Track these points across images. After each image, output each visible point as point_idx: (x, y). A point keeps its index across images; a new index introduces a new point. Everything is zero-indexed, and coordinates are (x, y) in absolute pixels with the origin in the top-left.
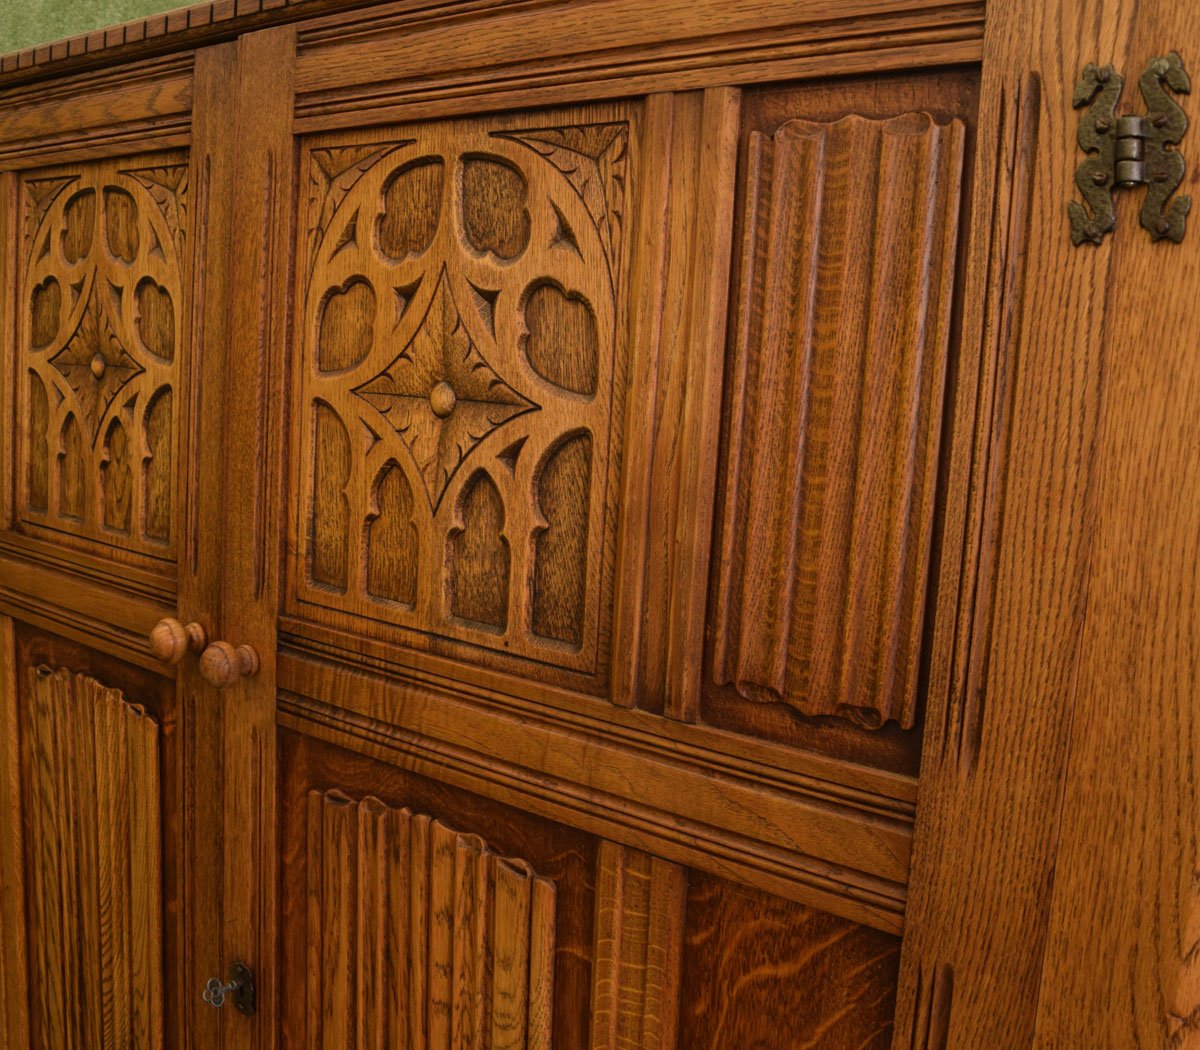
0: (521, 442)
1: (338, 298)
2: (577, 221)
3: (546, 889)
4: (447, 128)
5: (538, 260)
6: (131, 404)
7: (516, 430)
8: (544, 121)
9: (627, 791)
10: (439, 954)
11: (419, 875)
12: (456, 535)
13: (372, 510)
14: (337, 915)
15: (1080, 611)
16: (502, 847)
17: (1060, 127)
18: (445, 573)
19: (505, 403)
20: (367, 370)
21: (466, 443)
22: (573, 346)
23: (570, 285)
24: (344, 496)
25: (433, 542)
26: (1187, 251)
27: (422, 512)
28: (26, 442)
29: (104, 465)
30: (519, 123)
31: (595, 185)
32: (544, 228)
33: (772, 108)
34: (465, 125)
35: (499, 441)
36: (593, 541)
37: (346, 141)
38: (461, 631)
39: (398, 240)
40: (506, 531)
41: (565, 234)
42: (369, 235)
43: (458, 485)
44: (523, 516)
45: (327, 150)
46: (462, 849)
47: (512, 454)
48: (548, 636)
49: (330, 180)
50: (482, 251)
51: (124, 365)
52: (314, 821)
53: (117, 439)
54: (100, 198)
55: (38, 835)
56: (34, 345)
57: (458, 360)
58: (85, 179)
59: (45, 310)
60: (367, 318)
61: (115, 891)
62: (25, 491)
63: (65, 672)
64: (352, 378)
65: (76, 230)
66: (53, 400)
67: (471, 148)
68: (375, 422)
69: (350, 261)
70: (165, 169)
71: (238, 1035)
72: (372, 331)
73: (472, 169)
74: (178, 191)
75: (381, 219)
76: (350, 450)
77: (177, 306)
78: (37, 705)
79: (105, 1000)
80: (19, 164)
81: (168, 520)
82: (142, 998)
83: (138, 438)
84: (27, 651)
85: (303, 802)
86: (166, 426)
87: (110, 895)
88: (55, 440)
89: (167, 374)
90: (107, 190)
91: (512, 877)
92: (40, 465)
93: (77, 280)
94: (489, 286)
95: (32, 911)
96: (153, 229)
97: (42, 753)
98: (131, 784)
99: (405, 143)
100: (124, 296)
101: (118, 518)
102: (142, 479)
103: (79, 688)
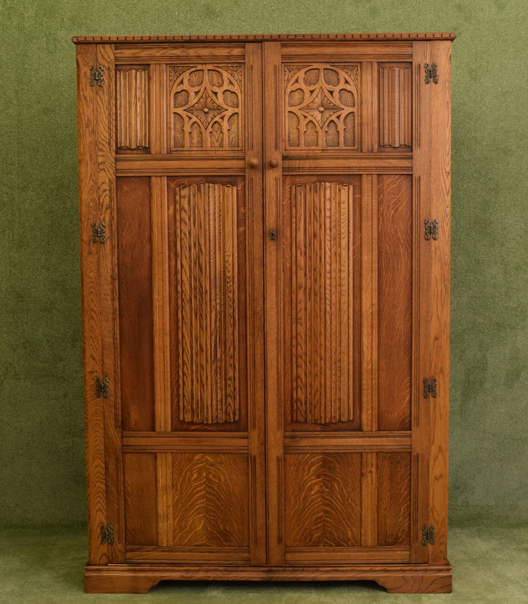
0: (340, 115)
1: (293, 93)
2: (349, 79)
3: (351, 187)
4: (320, 64)
5: (342, 85)
6: (222, 118)
7: (339, 113)
8: (341, 64)
9: (367, 166)
10: (328, 206)
11: (322, 194)
12: (326, 132)
13: (305, 130)
14: (301, 209)
16: (342, 183)
17: (423, 70)
18: (325, 139)
19: (335, 108)
20: (303, 105)
21: (328, 116)
22: (350, 100)
23: (348, 90)
24: (298, 129)
25: (321, 133)
26: (438, 85)
27: (318, 129)
29: (211, 132)
30: (336, 64)
31: (352, 75)
32: (342, 81)
33: (382, 65)
34: (324, 64)
35: (336, 115)
36: (356, 129)
37: (294, 64)
38: (329, 148)
39: (308, 83)
40: (338, 130)
41: (347, 82)
42: (301, 81)
43: (327, 123)
44: (341, 127)
45: (290, 66)
46: (333, 186)
47: (338, 117)
48: (348, 146)
49: (290, 71)
50: (329, 85)
51: (219, 109)
52: (294, 192)
53: (216, 126)
54: (206, 72)
55: (178, 231)
56: (175, 107)
57: (325, 102)
58: (199, 67)
59: (181, 98)
60: (302, 96)
61: (217, 234)
62: (173, 143)
63: (195, 185)
64: (299, 107)
65: (195, 79)
66: (186, 119)
67: (325, 67)
68: (305, 114)
69: (297, 86)
70: (233, 67)
71: (271, 246)
72: (303, 98)
73: (326, 71)
74: (238, 72)
75: (304, 78)
76: (299, 120)
77: (239, 95)
78: (180, 197)
79: (212, 264)
80: (167, 62)
81: (238, 142)
82: (230, 256)
83: (225, 125)
84: (174, 184)
85: (289, 190)
86: (236, 121)
87: (215, 236)
88: (187, 128)
89: (236, 110)
90: (209, 70)
91: (344, 187)
92: (179, 136)
93: (197, 91)
94: (332, 90)
95: (172, 255)
96: (229, 79)
97: (182, 209)
98: (226, 204)
99: (310, 66)
100: (218, 94)
101: (217, 144)
102: (227, 134)
103: (202, 187)
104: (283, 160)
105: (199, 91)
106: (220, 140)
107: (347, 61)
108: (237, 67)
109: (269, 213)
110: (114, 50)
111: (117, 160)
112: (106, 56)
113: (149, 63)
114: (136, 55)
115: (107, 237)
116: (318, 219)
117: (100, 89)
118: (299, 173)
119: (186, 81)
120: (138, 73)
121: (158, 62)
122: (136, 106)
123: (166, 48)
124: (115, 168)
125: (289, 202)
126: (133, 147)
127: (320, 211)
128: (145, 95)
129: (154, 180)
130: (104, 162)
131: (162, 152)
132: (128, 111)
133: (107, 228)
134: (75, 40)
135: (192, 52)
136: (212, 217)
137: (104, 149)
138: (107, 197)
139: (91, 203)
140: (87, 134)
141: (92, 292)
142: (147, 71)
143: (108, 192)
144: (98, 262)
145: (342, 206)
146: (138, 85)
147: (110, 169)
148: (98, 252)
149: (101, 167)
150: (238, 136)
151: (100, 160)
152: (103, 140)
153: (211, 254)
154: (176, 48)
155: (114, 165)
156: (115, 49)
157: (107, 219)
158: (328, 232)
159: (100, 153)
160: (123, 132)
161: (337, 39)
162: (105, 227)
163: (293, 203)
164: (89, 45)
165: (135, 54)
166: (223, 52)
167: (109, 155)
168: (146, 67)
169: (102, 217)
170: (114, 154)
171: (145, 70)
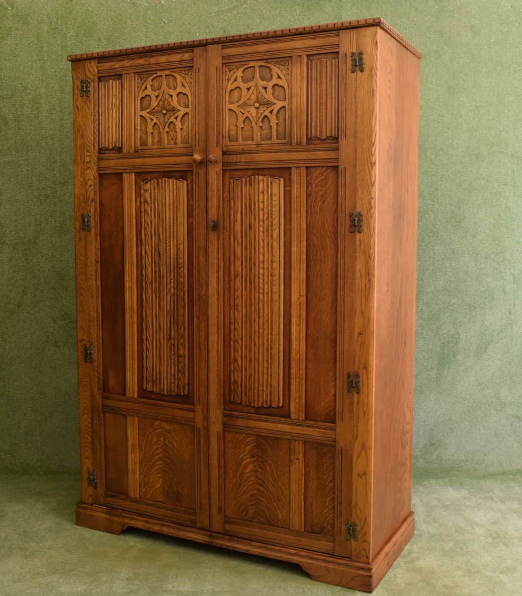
0: (273, 110)
1: (233, 91)
2: (281, 75)
3: (282, 180)
4: (256, 62)
5: (275, 81)
6: (176, 118)
7: (272, 108)
8: (274, 60)
9: (295, 158)
10: (261, 199)
11: (257, 187)
12: (261, 127)
13: (243, 126)
14: (238, 202)
15: (356, 117)
16: (272, 176)
17: (349, 59)
18: (259, 134)
19: (269, 104)
20: (240, 103)
21: (262, 112)
22: (281, 94)
23: (280, 85)
24: (236, 125)
25: (256, 129)
26: (364, 73)
27: (254, 125)
28: (139, 132)
29: (167, 132)
30: (270, 61)
31: (284, 69)
32: (275, 76)
33: (311, 58)
34: (259, 61)
35: (269, 110)
36: (287, 122)
37: (234, 64)
38: (263, 142)
39: (245, 80)
40: (271, 124)
41: (279, 77)
42: (239, 80)
43: (261, 119)
44: (274, 120)
45: (230, 66)
46: (265, 179)
47: (271, 112)
48: (280, 139)
49: (230, 71)
50: (264, 81)
51: (174, 110)
52: (232, 185)
53: (172, 126)
54: (164, 77)
55: (143, 221)
56: (141, 110)
57: (260, 99)
58: (159, 74)
59: (145, 102)
60: (240, 94)
61: (172, 224)
62: (139, 143)
63: (154, 180)
64: (237, 104)
65: (156, 84)
66: (149, 121)
67: (260, 65)
68: (243, 111)
69: (236, 84)
70: (185, 71)
71: (213, 237)
72: (241, 96)
73: (261, 68)
74: (189, 75)
75: (242, 77)
76: (237, 117)
77: (190, 96)
78: (144, 190)
79: (167, 251)
80: (135, 71)
81: (188, 139)
82: (181, 244)
83: (178, 124)
84: (140, 179)
85: (228, 183)
86: (187, 121)
87: (170, 226)
88: (150, 130)
89: (187, 110)
90: (166, 75)
91: (276, 180)
92: (144, 136)
93: (157, 95)
94: (265, 86)
95: (139, 243)
96: (182, 82)
97: (145, 201)
98: (178, 197)
99: (247, 64)
100: (173, 96)
101: (172, 142)
102: (180, 132)
103: (160, 182)
104: (223, 155)
105: (158, 95)
106: (174, 138)
107: (279, 56)
108: (188, 70)
109: (211, 205)
110: (97, 63)
111: (99, 159)
112: (91, 70)
113: (122, 73)
114: (113, 67)
115: (92, 225)
116: (253, 211)
117: (87, 99)
118: (236, 168)
119: (149, 87)
120: (114, 83)
121: (128, 72)
122: (113, 112)
123: (134, 59)
124: (98, 166)
125: (228, 195)
126: (111, 147)
127: (255, 204)
128: (119, 101)
129: (125, 176)
130: (90, 162)
131: (130, 151)
132: (107, 116)
133: (92, 218)
134: (70, 59)
135: (153, 60)
136: (167, 208)
137: (90, 151)
138: (93, 192)
139: (81, 197)
140: (79, 138)
141: (82, 272)
142: (120, 80)
143: (93, 187)
144: (86, 246)
145: (274, 198)
146: (114, 93)
147: (94, 167)
148: (86, 239)
149: (88, 166)
150: (188, 134)
151: (87, 159)
152: (89, 142)
153: (167, 242)
154: (141, 58)
155: (96, 163)
156: (98, 63)
157: (92, 210)
158: (261, 223)
159: (87, 154)
160: (103, 135)
161: (269, 36)
162: (90, 217)
163: (232, 196)
164: (80, 62)
165: (112, 66)
166: (176, 57)
167: (93, 155)
168: (119, 77)
169: (89, 208)
170: (97, 154)
171: (119, 80)
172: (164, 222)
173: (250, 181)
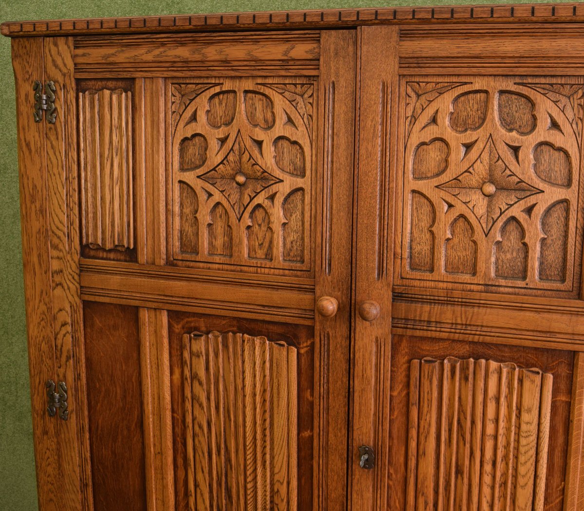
0: (534, 205)
1: (425, 147)
2: (560, 120)
3: (550, 378)
4: (491, 79)
5: (542, 133)
6: (272, 198)
7: (531, 200)
8: (543, 80)
11: (481, 384)
12: (498, 243)
13: (450, 236)
14: (429, 411)
16: (526, 365)
18: (493, 259)
19: (523, 189)
20: (445, 178)
21: (504, 207)
22: (559, 167)
23: (557, 145)
24: (432, 233)
25: (485, 247)
27: (479, 235)
29: (249, 227)
30: (530, 80)
31: (569, 108)
32: (544, 123)
34: (501, 78)
35: (523, 205)
36: (571, 241)
37: (429, 79)
38: (502, 282)
40: (526, 240)
41: (555, 125)
42: (444, 120)
43: (500, 224)
44: (535, 232)
45: (418, 83)
46: (505, 371)
47: (529, 211)
48: (547, 279)
49: (418, 96)
50: (511, 130)
51: (265, 179)
52: (415, 374)
53: (260, 214)
54: (241, 96)
55: (189, 419)
56: (182, 169)
57: (498, 174)
58: (228, 85)
59: (193, 150)
60: (444, 157)
61: (259, 436)
62: (177, 244)
63: (217, 333)
64: (436, 181)
65: (219, 111)
66: (202, 196)
67: (504, 88)
68: (451, 200)
69: (433, 132)
70: (295, 85)
72: (447, 161)
73: (504, 97)
74: (306, 96)
75: (452, 113)
76: (434, 211)
77: (307, 149)
78: (191, 353)
79: (249, 492)
80: (166, 74)
81: (303, 251)
82: (282, 484)
83: (277, 213)
84: (180, 326)
85: (405, 366)
86: (300, 206)
87: (255, 438)
88: (204, 216)
89: (300, 182)
90: (246, 92)
91: (532, 376)
92: (189, 230)
93: (222, 136)
94: (516, 144)
95: (180, 461)
96: (287, 114)
97: (194, 377)
98: (275, 381)
99: (466, 83)
100: (264, 145)
101: (260, 253)
102: (281, 233)
103: (230, 340)
104: (394, 300)
105: (226, 138)
106: (266, 245)
107: (559, 72)
108: (303, 85)
109: (360, 411)
110: (72, 48)
111: (82, 269)
112: (59, 62)
113: (134, 76)
114: (111, 59)
115: (70, 409)
116: (468, 437)
117: (50, 128)
118: (429, 334)
119: (202, 117)
120: (114, 97)
121: (149, 75)
122: (112, 165)
123: (163, 44)
124: (79, 283)
125: (404, 393)
126: (109, 246)
127: (473, 422)
128: (128, 142)
129: (145, 316)
130: (61, 271)
131: (157, 261)
132: (98, 173)
133: (69, 392)
134: (6, 31)
135: (212, 53)
136: (248, 399)
137: (61, 246)
138: (69, 338)
139: (43, 344)
140: (33, 214)
141: (51, 500)
142: (130, 94)
143: (69, 328)
144: (58, 450)
145: (525, 417)
146: (115, 122)
147: (71, 285)
148: (58, 434)
149: (58, 279)
150: (303, 239)
151: (55, 265)
152: (58, 228)
153: (248, 473)
154: (183, 44)
155: (76, 277)
156: (76, 47)
157: (70, 377)
158: (488, 468)
159: (55, 253)
160: (91, 215)
161: (534, 19)
162: (66, 392)
163: (414, 397)
164: (32, 40)
165: (109, 56)
166: (272, 51)
167: (69, 257)
168: (128, 85)
169: (62, 370)
170: (76, 258)
171: (126, 92)
172: (241, 430)
173: (464, 369)
